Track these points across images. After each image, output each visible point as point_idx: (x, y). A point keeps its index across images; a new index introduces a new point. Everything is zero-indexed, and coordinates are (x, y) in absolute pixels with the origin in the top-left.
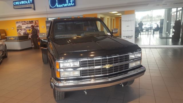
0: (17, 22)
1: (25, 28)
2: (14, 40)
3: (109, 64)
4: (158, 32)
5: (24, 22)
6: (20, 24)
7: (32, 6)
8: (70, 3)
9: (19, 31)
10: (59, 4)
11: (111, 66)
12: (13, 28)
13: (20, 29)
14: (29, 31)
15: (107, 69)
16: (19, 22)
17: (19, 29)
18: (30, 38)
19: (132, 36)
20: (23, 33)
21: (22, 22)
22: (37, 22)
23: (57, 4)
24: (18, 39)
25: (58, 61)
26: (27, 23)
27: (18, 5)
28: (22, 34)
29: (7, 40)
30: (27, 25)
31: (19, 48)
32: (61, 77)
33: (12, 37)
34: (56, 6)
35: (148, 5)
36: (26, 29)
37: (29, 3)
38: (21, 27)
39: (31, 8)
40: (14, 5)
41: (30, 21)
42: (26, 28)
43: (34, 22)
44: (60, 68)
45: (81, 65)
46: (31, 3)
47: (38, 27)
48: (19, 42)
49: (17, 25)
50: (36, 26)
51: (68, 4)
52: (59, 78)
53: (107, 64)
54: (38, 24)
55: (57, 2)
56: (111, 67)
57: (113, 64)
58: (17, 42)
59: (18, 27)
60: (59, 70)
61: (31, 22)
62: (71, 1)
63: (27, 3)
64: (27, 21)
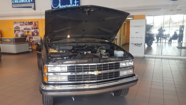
0: (15, 23)
1: (23, 29)
2: (9, 42)
3: (97, 70)
4: (177, 41)
5: (23, 23)
6: (18, 25)
7: (33, 5)
8: (74, 4)
9: (16, 33)
10: (61, 5)
11: (100, 72)
12: (10, 29)
13: (18, 30)
14: (27, 33)
15: (96, 75)
16: (17, 22)
17: (16, 30)
18: (28, 41)
19: (141, 44)
20: (21, 35)
21: (20, 22)
22: (37, 23)
23: (60, 4)
24: (14, 42)
25: (47, 65)
26: (25, 24)
27: (17, 4)
28: (19, 36)
29: (2, 42)
30: (26, 26)
31: (15, 52)
32: (48, 81)
33: (8, 39)
34: (59, 7)
35: (161, 10)
36: (24, 31)
37: (30, 2)
38: (19, 28)
39: (31, 7)
40: (13, 4)
41: (29, 22)
42: (25, 29)
43: (33, 23)
44: (48, 72)
45: (69, 70)
46: (31, 2)
47: (38, 29)
48: (15, 45)
49: (15, 26)
50: (35, 27)
51: (72, 5)
52: (47, 82)
53: (95, 70)
54: (37, 26)
55: (60, 2)
56: (99, 74)
57: (102, 71)
58: (13, 45)
59: (15, 28)
60: (47, 74)
61: (31, 23)
62: (76, 2)
63: (27, 2)
64: (26, 22)
